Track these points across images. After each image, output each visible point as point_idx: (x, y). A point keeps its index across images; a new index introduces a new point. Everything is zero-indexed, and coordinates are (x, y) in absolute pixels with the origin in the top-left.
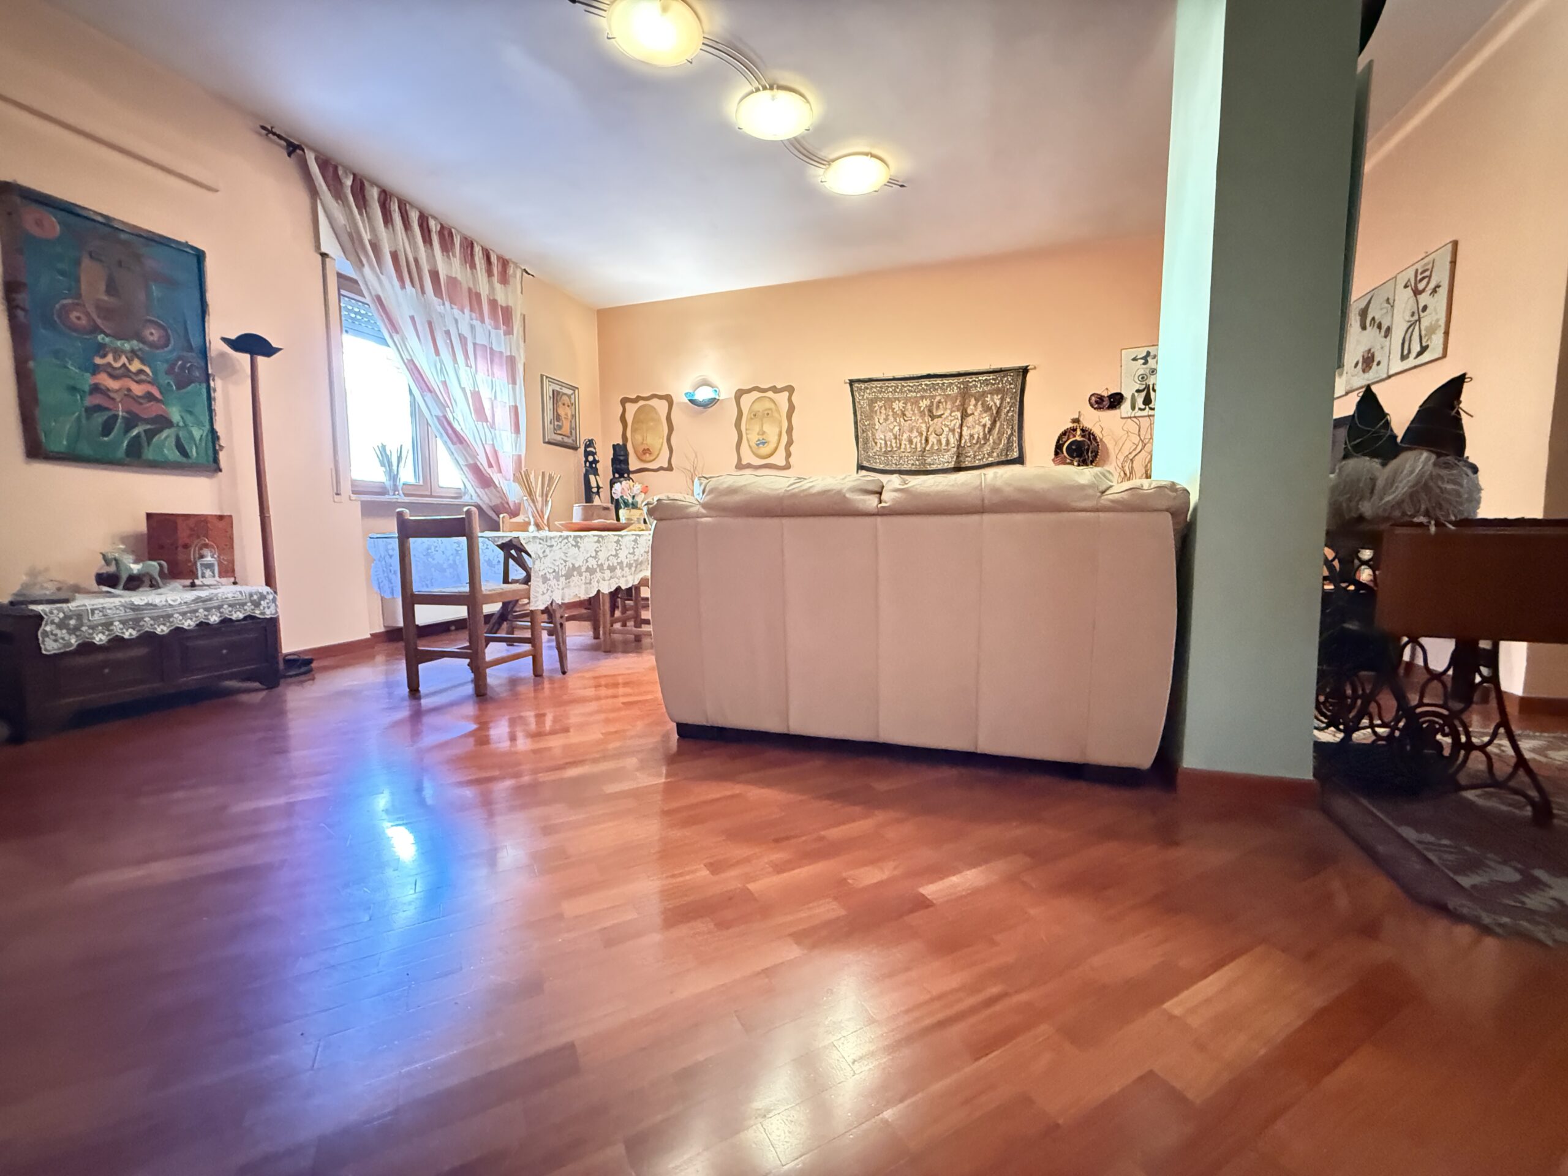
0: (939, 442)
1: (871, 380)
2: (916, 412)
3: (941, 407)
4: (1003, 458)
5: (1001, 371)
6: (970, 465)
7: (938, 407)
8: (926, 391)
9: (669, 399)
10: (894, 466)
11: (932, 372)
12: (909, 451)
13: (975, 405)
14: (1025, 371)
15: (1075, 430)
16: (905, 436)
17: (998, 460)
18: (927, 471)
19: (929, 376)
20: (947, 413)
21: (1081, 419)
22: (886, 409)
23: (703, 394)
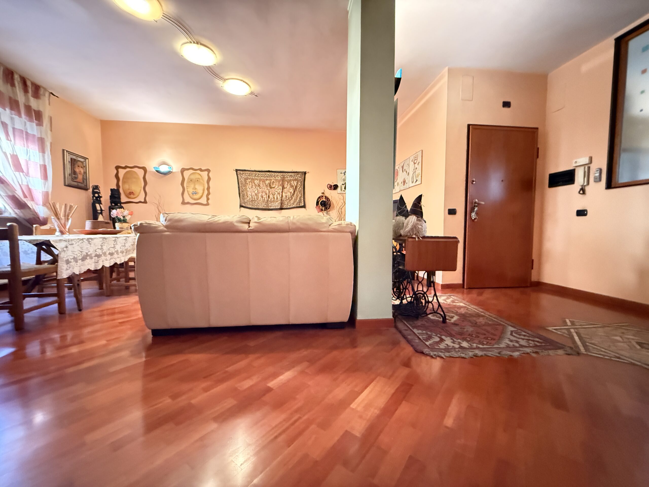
0: (274, 198)
1: (245, 170)
2: (264, 185)
3: (274, 184)
4: (298, 206)
5: (296, 172)
6: (286, 207)
7: (273, 184)
8: (268, 177)
9: (144, 169)
10: (256, 206)
11: (270, 170)
12: (262, 200)
13: (287, 185)
14: (305, 173)
15: (323, 196)
16: (260, 194)
17: (296, 206)
18: (269, 209)
19: (269, 171)
20: (277, 187)
21: (325, 193)
22: (252, 183)
23: (164, 169)
